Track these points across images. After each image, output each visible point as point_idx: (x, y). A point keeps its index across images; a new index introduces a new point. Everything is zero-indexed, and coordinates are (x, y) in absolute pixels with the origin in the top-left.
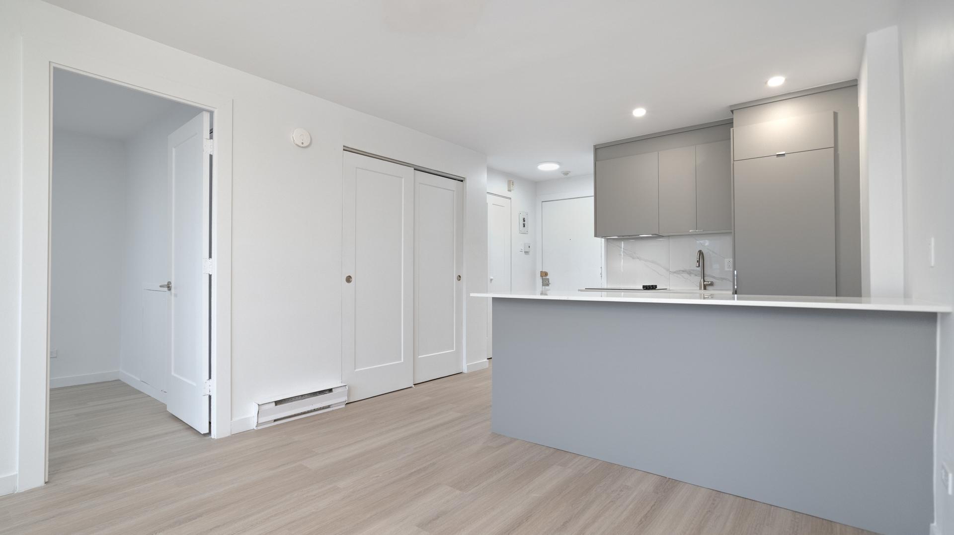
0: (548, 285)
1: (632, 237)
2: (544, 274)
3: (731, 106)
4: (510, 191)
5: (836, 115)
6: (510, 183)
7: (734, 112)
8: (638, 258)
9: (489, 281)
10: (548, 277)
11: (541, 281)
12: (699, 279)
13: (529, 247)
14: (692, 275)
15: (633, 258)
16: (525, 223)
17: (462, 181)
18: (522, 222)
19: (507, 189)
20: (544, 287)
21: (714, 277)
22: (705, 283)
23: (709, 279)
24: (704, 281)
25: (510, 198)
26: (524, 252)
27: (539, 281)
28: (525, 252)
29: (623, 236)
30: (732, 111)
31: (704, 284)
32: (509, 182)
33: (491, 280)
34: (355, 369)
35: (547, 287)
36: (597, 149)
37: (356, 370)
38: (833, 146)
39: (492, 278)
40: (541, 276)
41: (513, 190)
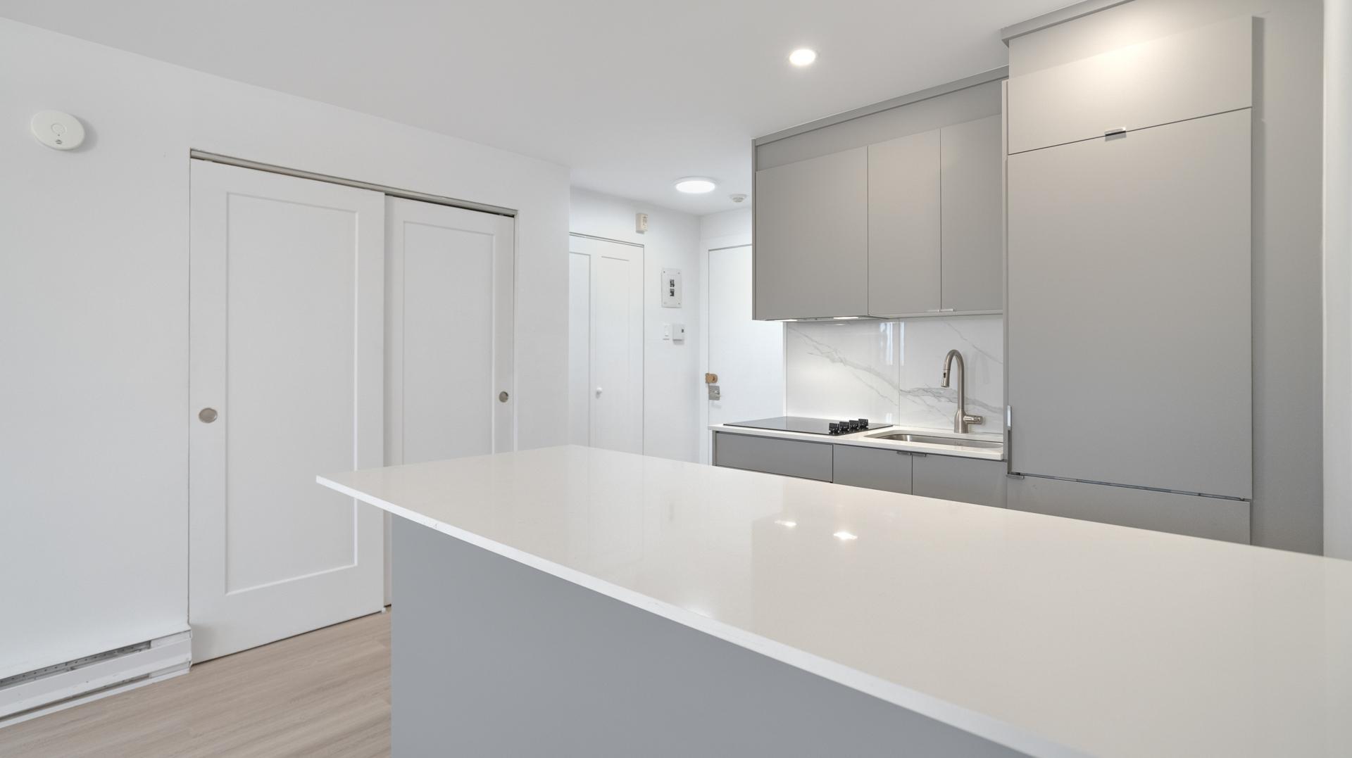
0: (718, 398)
1: (821, 320)
2: (712, 379)
3: (1004, 30)
4: (640, 232)
5: (1258, 24)
6: (641, 219)
7: (1011, 42)
8: (842, 361)
9: (593, 394)
10: (717, 384)
11: (707, 390)
12: (954, 407)
13: (683, 331)
14: (943, 399)
15: (833, 361)
16: (675, 288)
17: (513, 216)
18: (668, 288)
19: (635, 230)
20: (711, 401)
21: (985, 406)
22: (966, 418)
23: (972, 410)
24: (964, 414)
25: (643, 246)
26: (671, 342)
27: (704, 390)
28: (674, 340)
29: (805, 319)
30: (1007, 42)
31: (963, 422)
32: (638, 215)
33: (598, 393)
34: (227, 591)
35: (716, 402)
36: (758, 147)
37: (229, 594)
38: (1250, 105)
39: (600, 389)
40: (707, 382)
41: (646, 230)
